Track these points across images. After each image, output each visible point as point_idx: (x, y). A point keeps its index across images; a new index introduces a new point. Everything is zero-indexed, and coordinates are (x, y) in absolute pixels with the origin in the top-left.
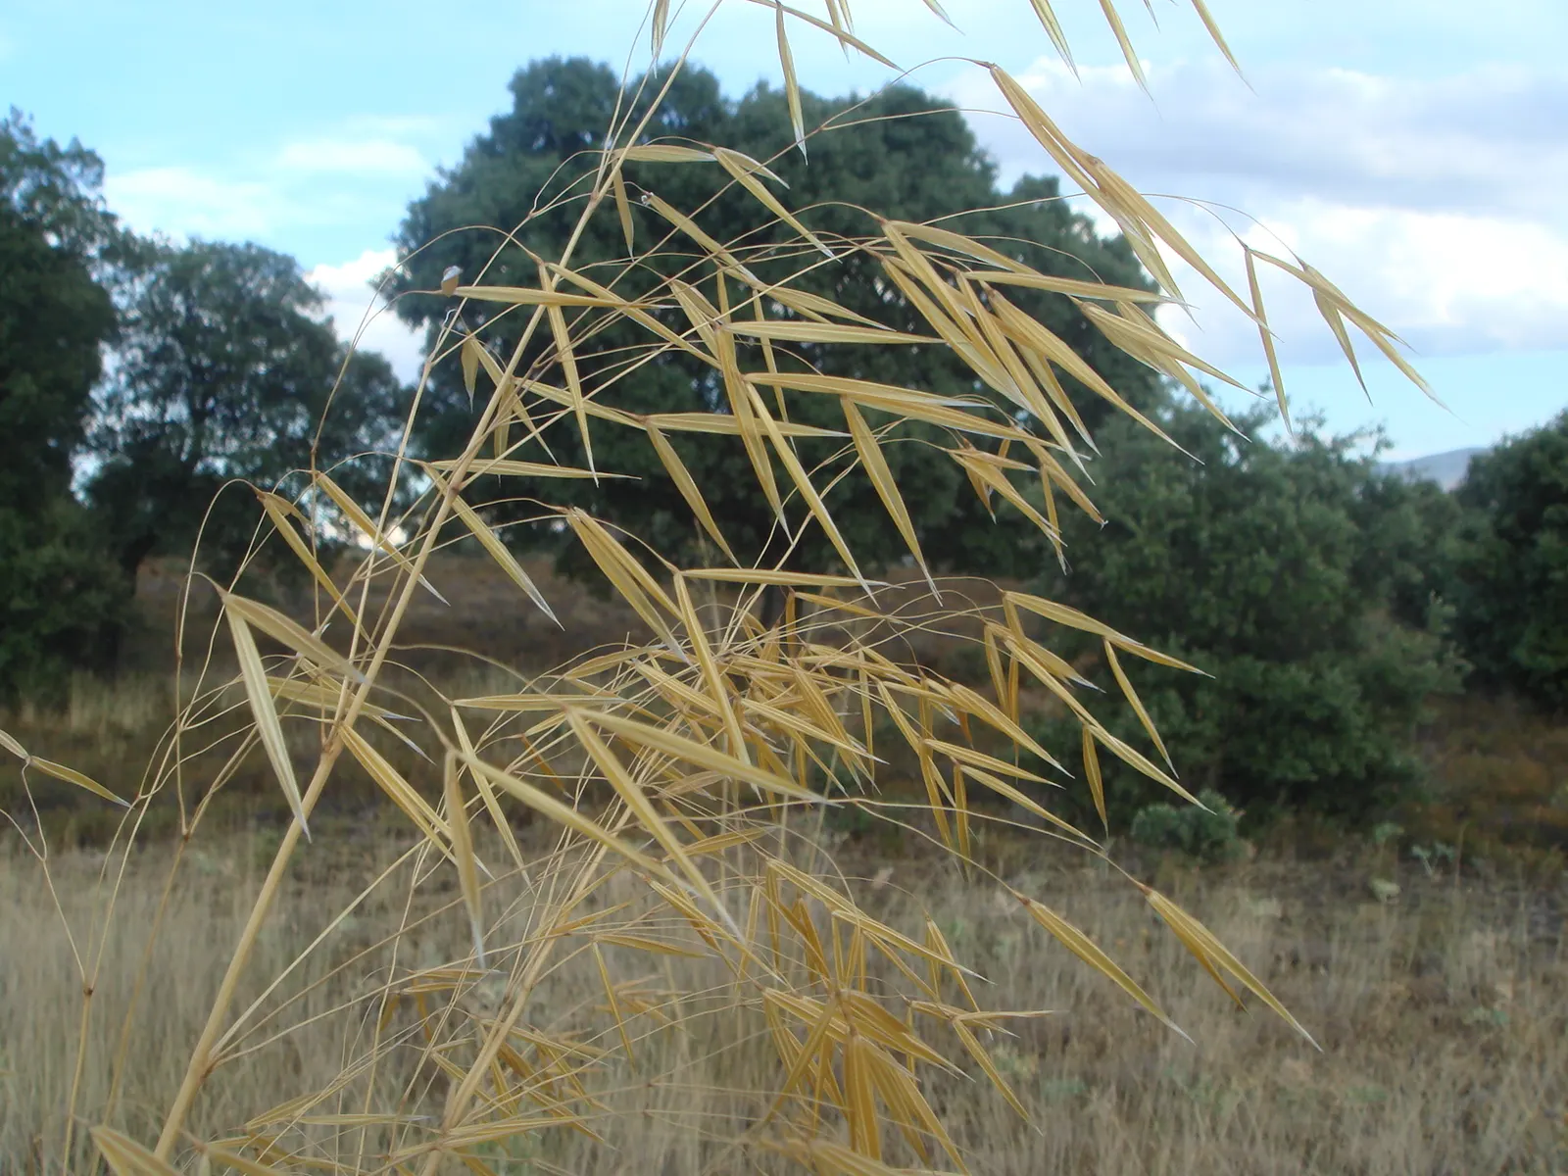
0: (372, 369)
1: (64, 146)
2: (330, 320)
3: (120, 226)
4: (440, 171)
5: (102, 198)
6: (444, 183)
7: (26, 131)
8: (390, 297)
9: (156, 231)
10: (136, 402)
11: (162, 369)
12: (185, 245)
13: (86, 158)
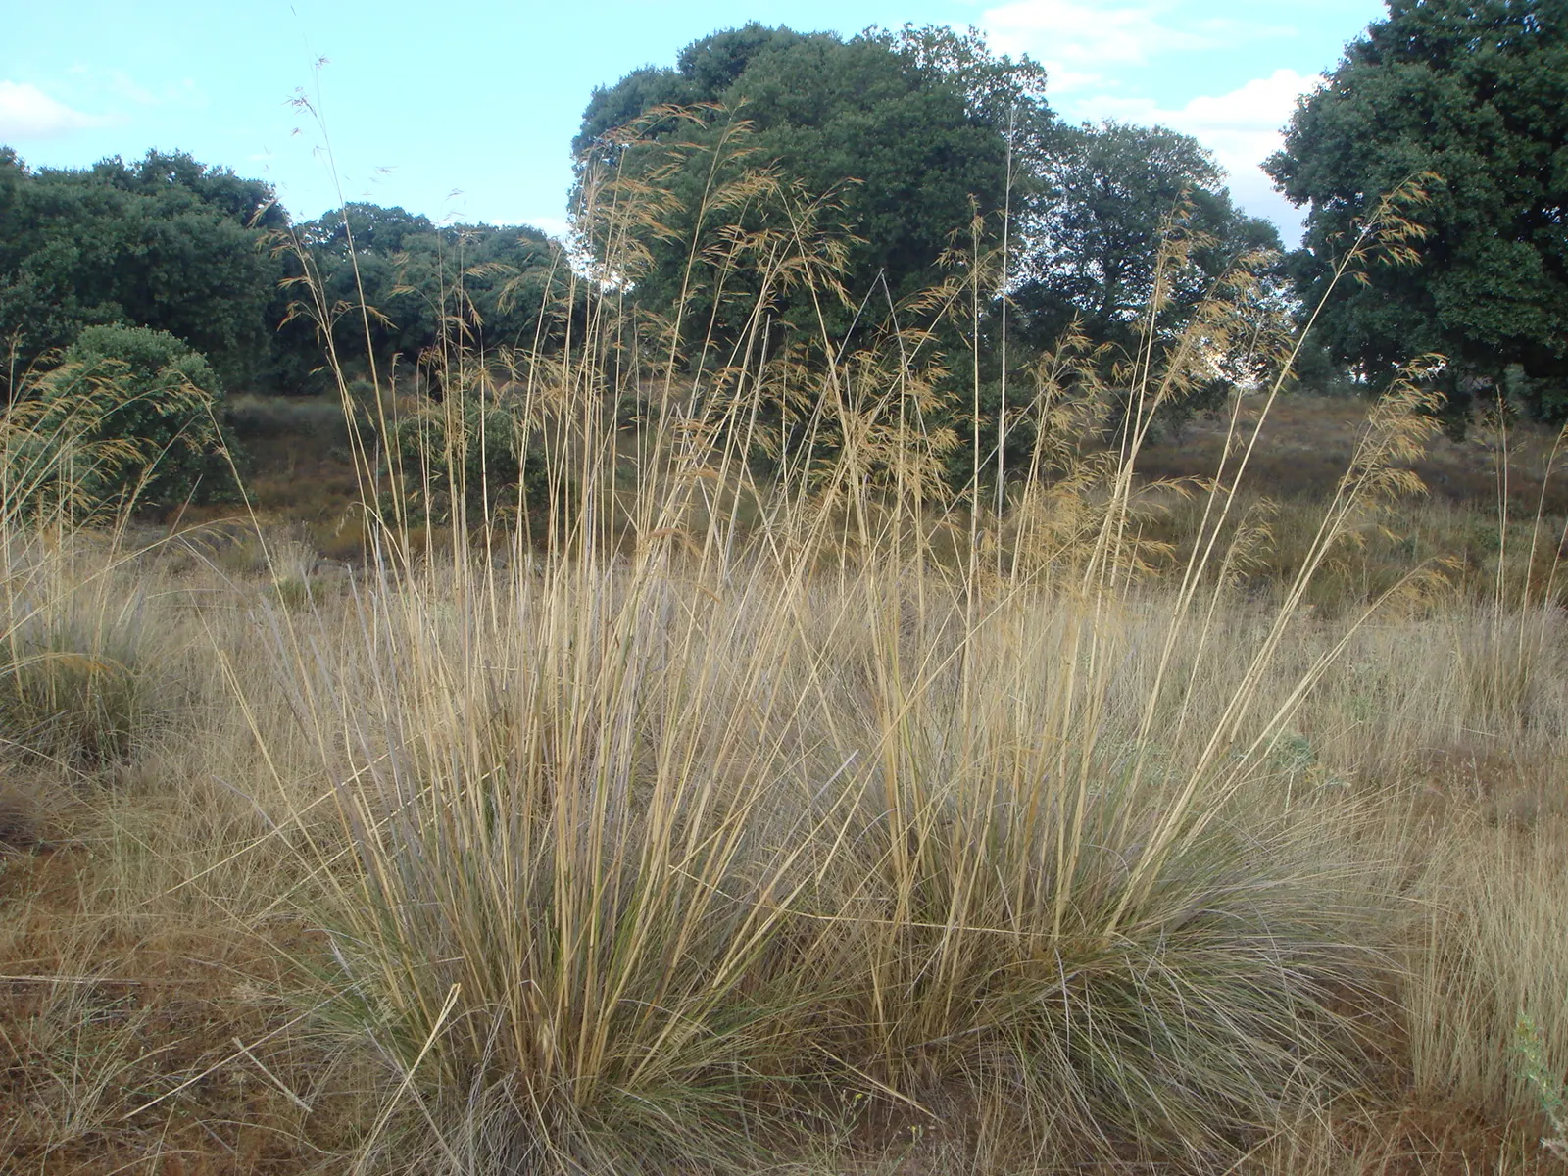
0: (1262, 235)
1: (1015, 61)
2: (1225, 192)
3: (1056, 121)
4: (1326, 75)
5: (1044, 101)
6: (1328, 86)
7: (981, 46)
8: (1280, 179)
9: (1084, 124)
10: (1058, 261)
11: (1079, 234)
12: (1102, 129)
13: (1031, 69)
